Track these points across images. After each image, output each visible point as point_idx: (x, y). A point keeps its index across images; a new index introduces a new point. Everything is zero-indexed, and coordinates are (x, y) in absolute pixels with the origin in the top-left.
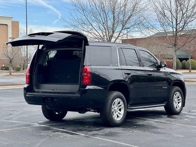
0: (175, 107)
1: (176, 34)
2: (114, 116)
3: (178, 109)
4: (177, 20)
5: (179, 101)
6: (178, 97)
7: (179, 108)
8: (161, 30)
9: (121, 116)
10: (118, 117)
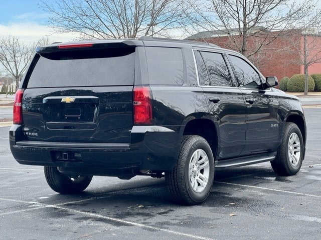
0: (291, 160)
1: (245, 32)
2: (192, 184)
3: (295, 165)
4: (245, 8)
5: (295, 150)
6: (295, 143)
7: (297, 163)
8: (218, 25)
9: (205, 184)
10: (199, 185)
